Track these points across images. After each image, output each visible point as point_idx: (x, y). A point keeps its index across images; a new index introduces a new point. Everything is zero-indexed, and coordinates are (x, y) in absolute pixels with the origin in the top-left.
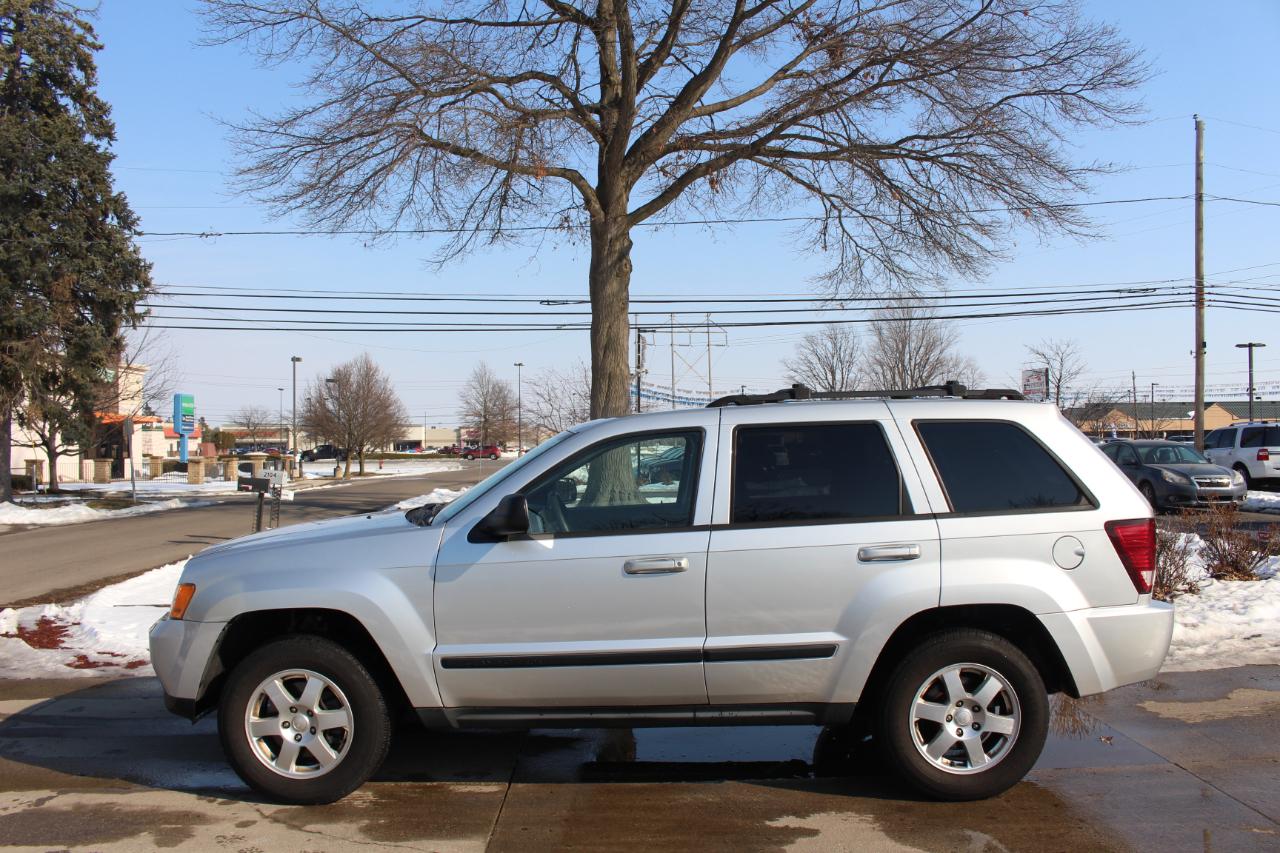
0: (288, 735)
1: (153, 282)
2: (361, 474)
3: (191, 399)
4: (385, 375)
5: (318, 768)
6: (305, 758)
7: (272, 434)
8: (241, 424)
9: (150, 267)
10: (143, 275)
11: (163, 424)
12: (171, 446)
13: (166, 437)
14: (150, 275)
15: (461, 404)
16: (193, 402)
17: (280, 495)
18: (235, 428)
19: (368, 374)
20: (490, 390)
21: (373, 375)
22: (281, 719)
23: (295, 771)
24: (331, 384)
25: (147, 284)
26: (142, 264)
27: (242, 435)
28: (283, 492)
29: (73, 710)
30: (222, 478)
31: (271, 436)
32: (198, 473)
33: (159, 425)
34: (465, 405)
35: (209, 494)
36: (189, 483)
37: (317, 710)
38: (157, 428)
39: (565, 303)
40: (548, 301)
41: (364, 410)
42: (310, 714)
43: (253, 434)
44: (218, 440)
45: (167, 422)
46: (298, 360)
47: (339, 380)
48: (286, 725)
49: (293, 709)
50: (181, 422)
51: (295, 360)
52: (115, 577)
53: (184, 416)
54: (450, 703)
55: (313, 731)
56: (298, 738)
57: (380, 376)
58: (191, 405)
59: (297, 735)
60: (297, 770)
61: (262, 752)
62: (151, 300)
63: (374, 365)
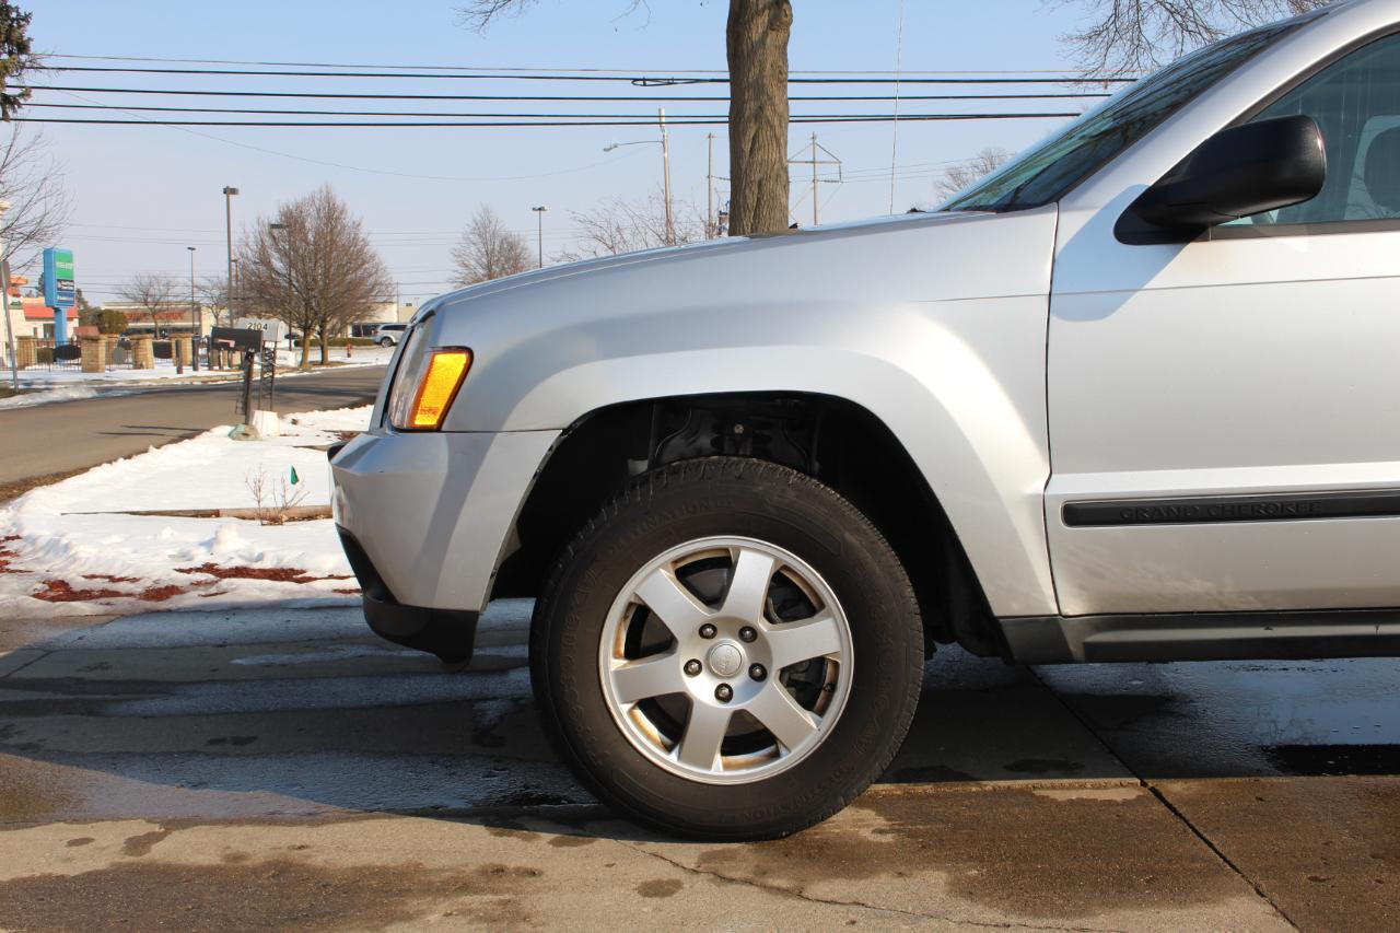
0: (701, 689)
1: (34, 48)
2: (322, 363)
3: (69, 258)
4: (356, 218)
5: (776, 755)
6: (746, 736)
7: (180, 315)
8: (136, 300)
9: (26, 18)
10: (15, 35)
11: (21, 300)
12: (35, 330)
13: (28, 319)
14: (27, 35)
15: (455, 266)
16: (71, 261)
17: (273, 358)
18: (124, 306)
19: (331, 215)
20: (497, 248)
21: (338, 218)
22: (683, 655)
23: (720, 771)
24: (276, 232)
25: (23, 47)
26: (14, 15)
27: (138, 317)
28: (279, 353)
29: (91, 669)
30: (131, 366)
31: (175, 319)
32: (97, 356)
33: (16, 300)
34: (461, 269)
35: (118, 384)
36: (83, 371)
37: (763, 626)
38: (13, 304)
39: (670, 82)
40: (644, 80)
41: (327, 270)
42: (748, 634)
43: (154, 314)
44: (104, 321)
45: (28, 296)
46: (234, 191)
47: (290, 224)
48: (692, 669)
49: (707, 631)
50: (55, 291)
51: (230, 191)
52: (38, 479)
53: (59, 281)
54: (1073, 606)
55: (758, 674)
56: (723, 694)
57: (349, 219)
58: (68, 266)
59: (720, 687)
60: (727, 767)
61: (643, 734)
62: (30, 78)
63: (339, 201)
